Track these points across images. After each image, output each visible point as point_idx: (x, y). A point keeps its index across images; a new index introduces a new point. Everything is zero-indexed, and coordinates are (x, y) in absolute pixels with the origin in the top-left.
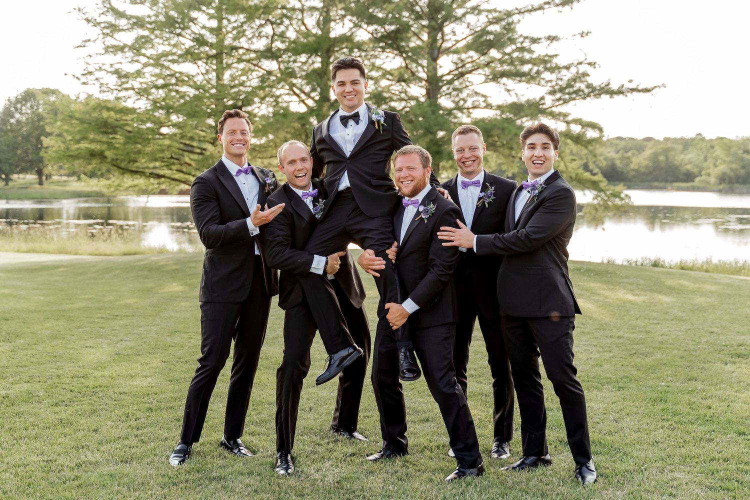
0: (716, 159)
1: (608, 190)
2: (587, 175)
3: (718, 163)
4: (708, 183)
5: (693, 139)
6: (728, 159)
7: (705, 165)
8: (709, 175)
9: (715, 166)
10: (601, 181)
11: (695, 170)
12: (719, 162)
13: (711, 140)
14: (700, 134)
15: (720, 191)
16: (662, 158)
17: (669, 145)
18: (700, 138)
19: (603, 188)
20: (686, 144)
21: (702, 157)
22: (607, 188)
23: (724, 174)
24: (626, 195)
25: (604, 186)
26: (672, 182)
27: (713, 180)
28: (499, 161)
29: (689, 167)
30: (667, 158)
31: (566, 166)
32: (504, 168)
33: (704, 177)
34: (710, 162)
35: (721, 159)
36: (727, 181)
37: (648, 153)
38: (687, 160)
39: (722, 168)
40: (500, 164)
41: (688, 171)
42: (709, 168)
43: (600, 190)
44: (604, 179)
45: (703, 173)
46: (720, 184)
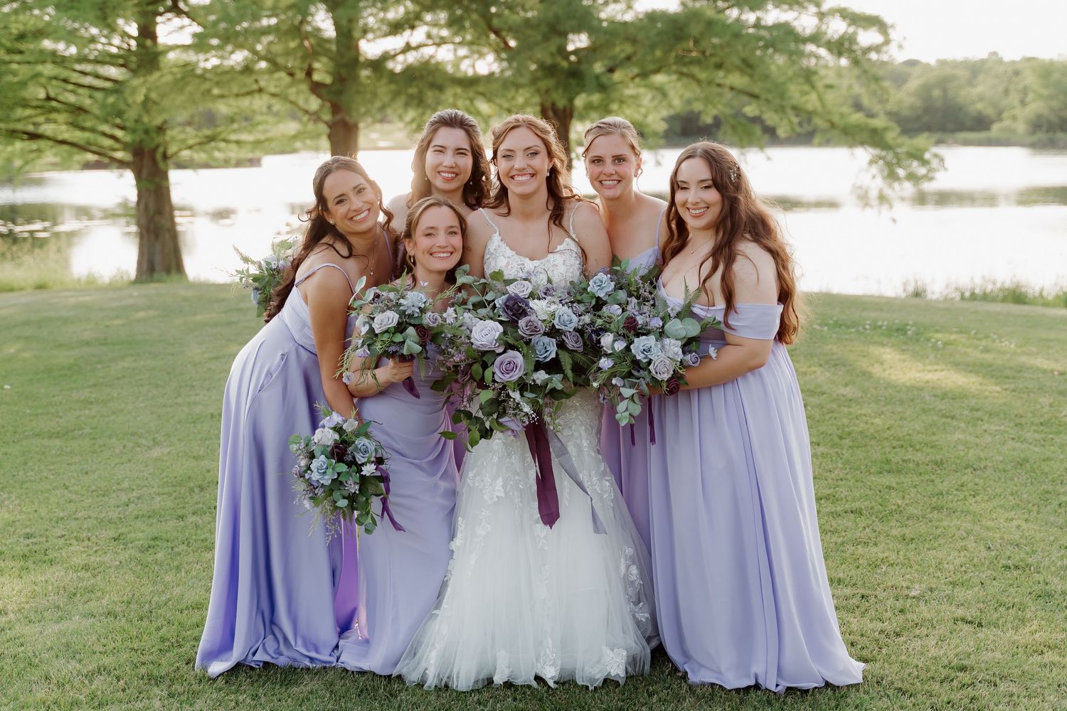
0: (1025, 91)
1: (900, 146)
2: (857, 117)
3: (1029, 99)
4: (1013, 131)
5: (983, 62)
6: (1045, 92)
7: (1005, 102)
8: (1014, 118)
9: (1023, 103)
10: (886, 129)
11: (990, 111)
12: (1030, 96)
13: (1013, 62)
14: (995, 53)
15: (1033, 146)
16: (936, 93)
17: (949, 71)
18: (995, 59)
19: (891, 142)
20: (975, 69)
21: (1001, 89)
22: (900, 140)
23: (1039, 117)
24: (936, 156)
25: (894, 139)
26: (954, 131)
27: (1021, 127)
28: (688, 95)
29: (979, 106)
30: (945, 91)
31: (821, 99)
32: (697, 106)
33: (1006, 123)
34: (1014, 98)
35: (1034, 91)
36: (1044, 128)
37: (914, 84)
38: (976, 96)
39: (1036, 107)
40: (689, 102)
41: (980, 113)
42: (1013, 108)
43: (886, 147)
44: (892, 124)
45: (1005, 115)
46: (1034, 133)
